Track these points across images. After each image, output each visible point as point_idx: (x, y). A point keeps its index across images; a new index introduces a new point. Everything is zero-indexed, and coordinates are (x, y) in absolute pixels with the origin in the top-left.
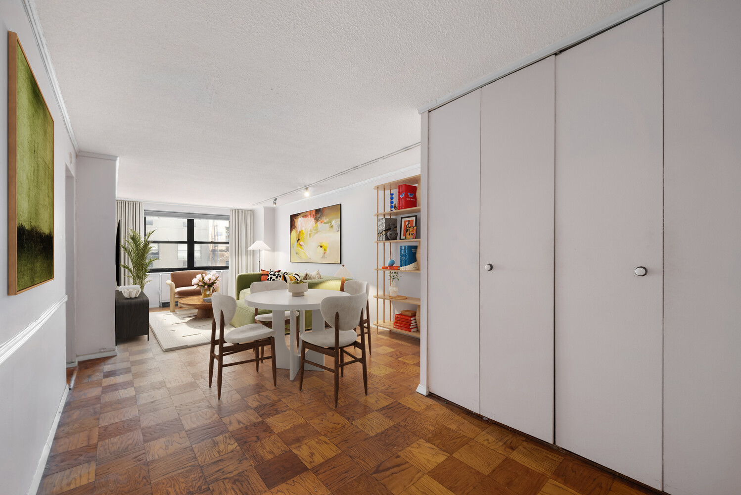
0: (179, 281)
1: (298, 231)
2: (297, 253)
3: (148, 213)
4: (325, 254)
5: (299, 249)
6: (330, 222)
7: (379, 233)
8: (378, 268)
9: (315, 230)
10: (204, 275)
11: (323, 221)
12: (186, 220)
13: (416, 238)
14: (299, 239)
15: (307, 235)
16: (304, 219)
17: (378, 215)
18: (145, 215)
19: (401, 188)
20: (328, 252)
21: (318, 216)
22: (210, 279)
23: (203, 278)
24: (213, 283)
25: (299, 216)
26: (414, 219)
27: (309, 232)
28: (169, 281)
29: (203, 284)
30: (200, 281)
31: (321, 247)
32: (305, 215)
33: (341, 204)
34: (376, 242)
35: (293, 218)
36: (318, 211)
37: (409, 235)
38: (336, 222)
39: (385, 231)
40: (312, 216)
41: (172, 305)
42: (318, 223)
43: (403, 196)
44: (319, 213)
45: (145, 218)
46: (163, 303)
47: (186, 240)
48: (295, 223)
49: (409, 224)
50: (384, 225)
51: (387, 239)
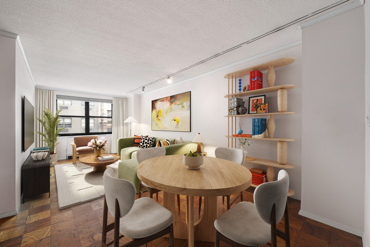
0: (79, 143)
1: (157, 111)
2: (156, 125)
3: (58, 97)
4: (178, 125)
5: (158, 122)
6: (182, 104)
7: (230, 110)
8: (229, 136)
9: (170, 109)
10: (96, 140)
11: (176, 103)
12: (84, 102)
13: (268, 113)
14: (158, 116)
15: (164, 113)
16: (162, 102)
17: (229, 96)
18: (56, 98)
19: (253, 74)
20: (180, 124)
21: (172, 100)
22: (101, 143)
23: (96, 142)
24: (103, 145)
25: (158, 101)
26: (263, 97)
27: (165, 111)
28: (73, 143)
29: (96, 146)
30: (93, 144)
31: (175, 120)
32: (162, 100)
33: (190, 91)
34: (227, 116)
35: (154, 102)
36: (172, 97)
37: (261, 110)
38: (186, 104)
39: (236, 107)
40: (168, 101)
41: (74, 158)
42: (172, 105)
43: (255, 79)
44: (173, 98)
45: (57, 100)
46: (68, 156)
47: (84, 115)
48: (155, 105)
49: (257, 101)
50: (236, 103)
51: (238, 113)
